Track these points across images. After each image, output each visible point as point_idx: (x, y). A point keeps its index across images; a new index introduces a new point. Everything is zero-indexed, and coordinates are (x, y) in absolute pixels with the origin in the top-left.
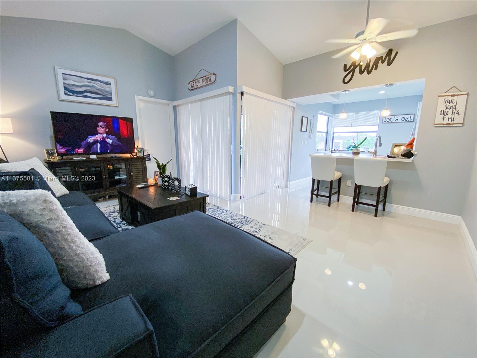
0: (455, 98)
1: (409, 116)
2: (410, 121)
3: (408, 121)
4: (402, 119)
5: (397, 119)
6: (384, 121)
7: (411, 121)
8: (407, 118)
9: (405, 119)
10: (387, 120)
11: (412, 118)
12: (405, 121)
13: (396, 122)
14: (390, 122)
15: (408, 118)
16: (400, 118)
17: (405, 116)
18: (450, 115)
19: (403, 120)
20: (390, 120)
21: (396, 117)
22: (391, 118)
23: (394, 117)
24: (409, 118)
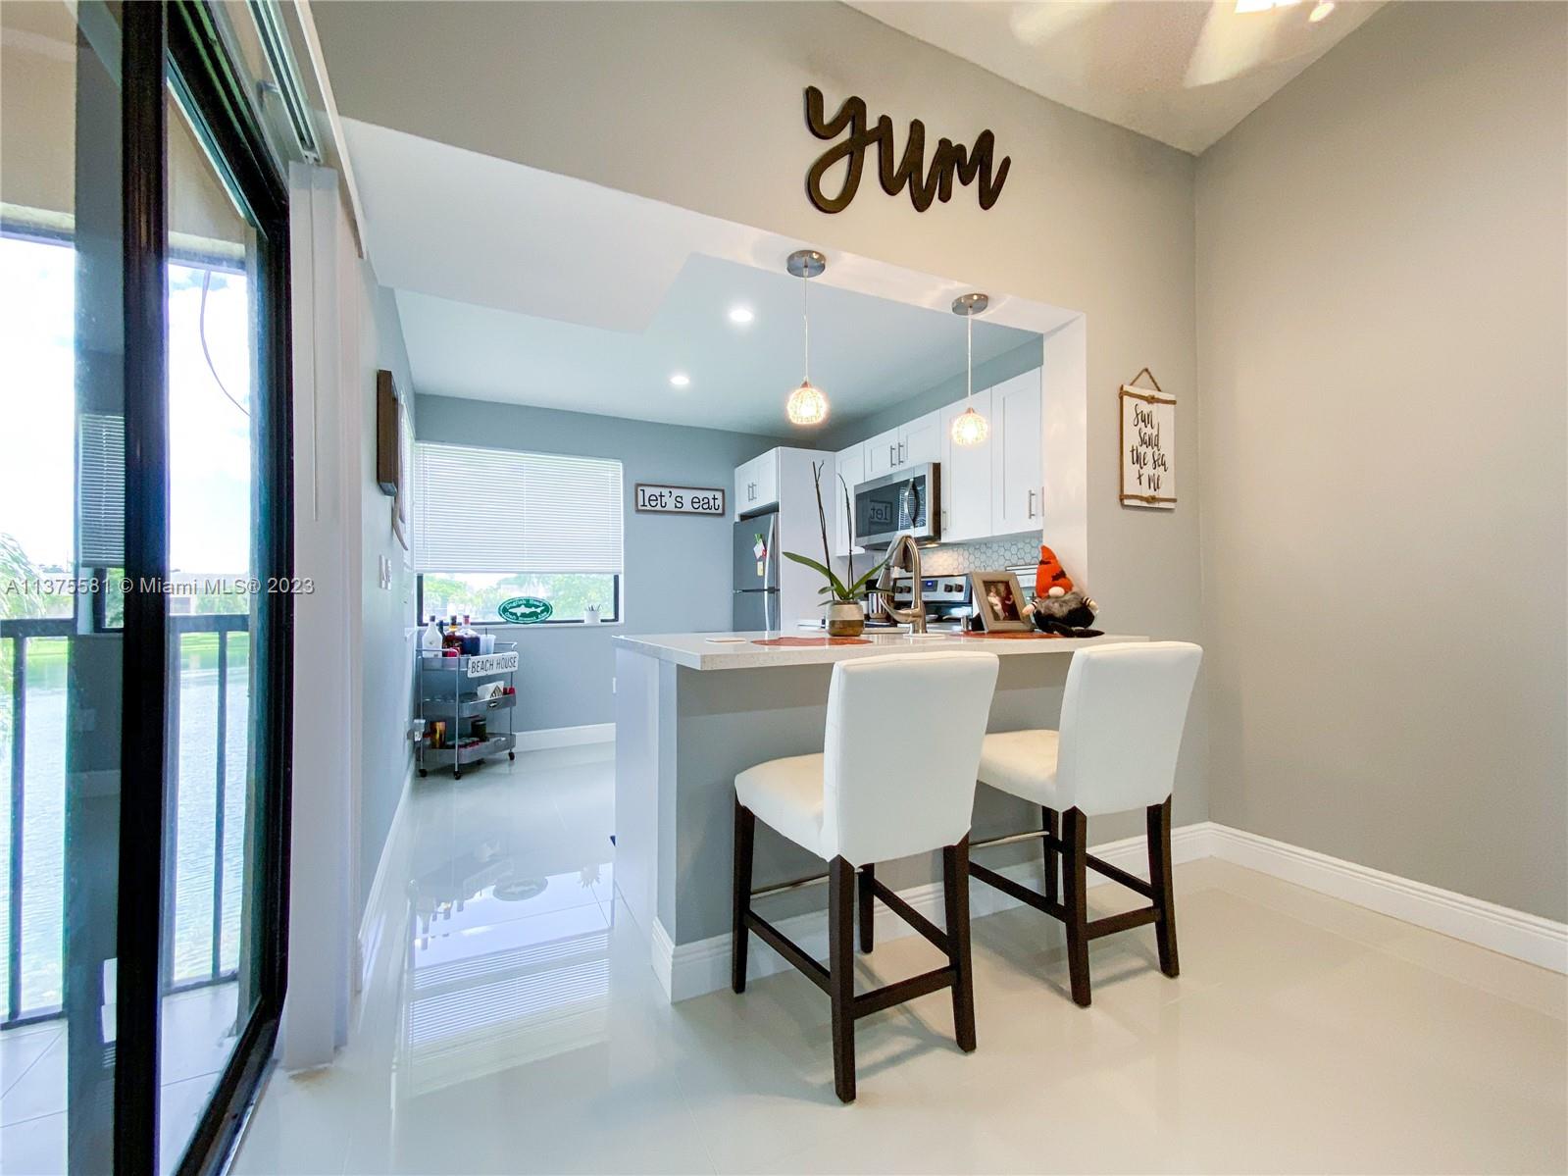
0: (1154, 408)
1: (710, 495)
2: (713, 511)
3: (708, 511)
4: (692, 502)
5: (679, 499)
6: (641, 503)
7: (716, 512)
8: (706, 500)
9: (702, 502)
10: (650, 500)
11: (719, 502)
12: (700, 510)
13: (677, 510)
14: (659, 508)
15: (708, 503)
16: (687, 496)
17: (701, 494)
18: (1148, 470)
19: (696, 505)
20: (659, 502)
21: (676, 493)
22: (661, 496)
23: (670, 492)
24: (712, 503)
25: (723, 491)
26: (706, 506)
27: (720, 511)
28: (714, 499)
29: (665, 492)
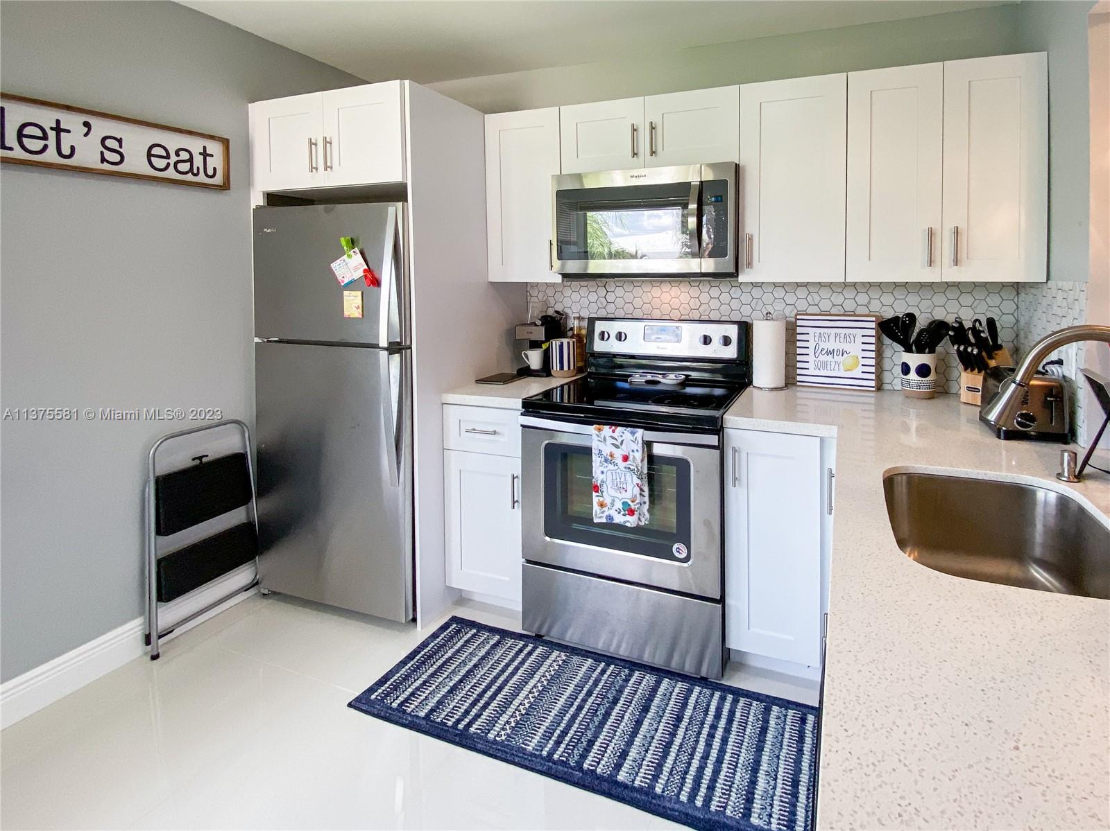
1: (196, 145)
2: (202, 178)
3: (189, 177)
4: (150, 155)
5: (111, 143)
7: (210, 181)
8: (183, 155)
9: (174, 158)
10: (20, 135)
11: (216, 162)
12: (171, 173)
13: (106, 166)
14: (51, 156)
15: (191, 160)
16: (136, 143)
17: (173, 142)
19: (156, 162)
20: (51, 141)
21: (101, 128)
22: (59, 130)
23: (87, 124)
24: (198, 161)
25: (225, 142)
26: (184, 167)
27: (218, 180)
28: (205, 154)
29: (72, 122)
